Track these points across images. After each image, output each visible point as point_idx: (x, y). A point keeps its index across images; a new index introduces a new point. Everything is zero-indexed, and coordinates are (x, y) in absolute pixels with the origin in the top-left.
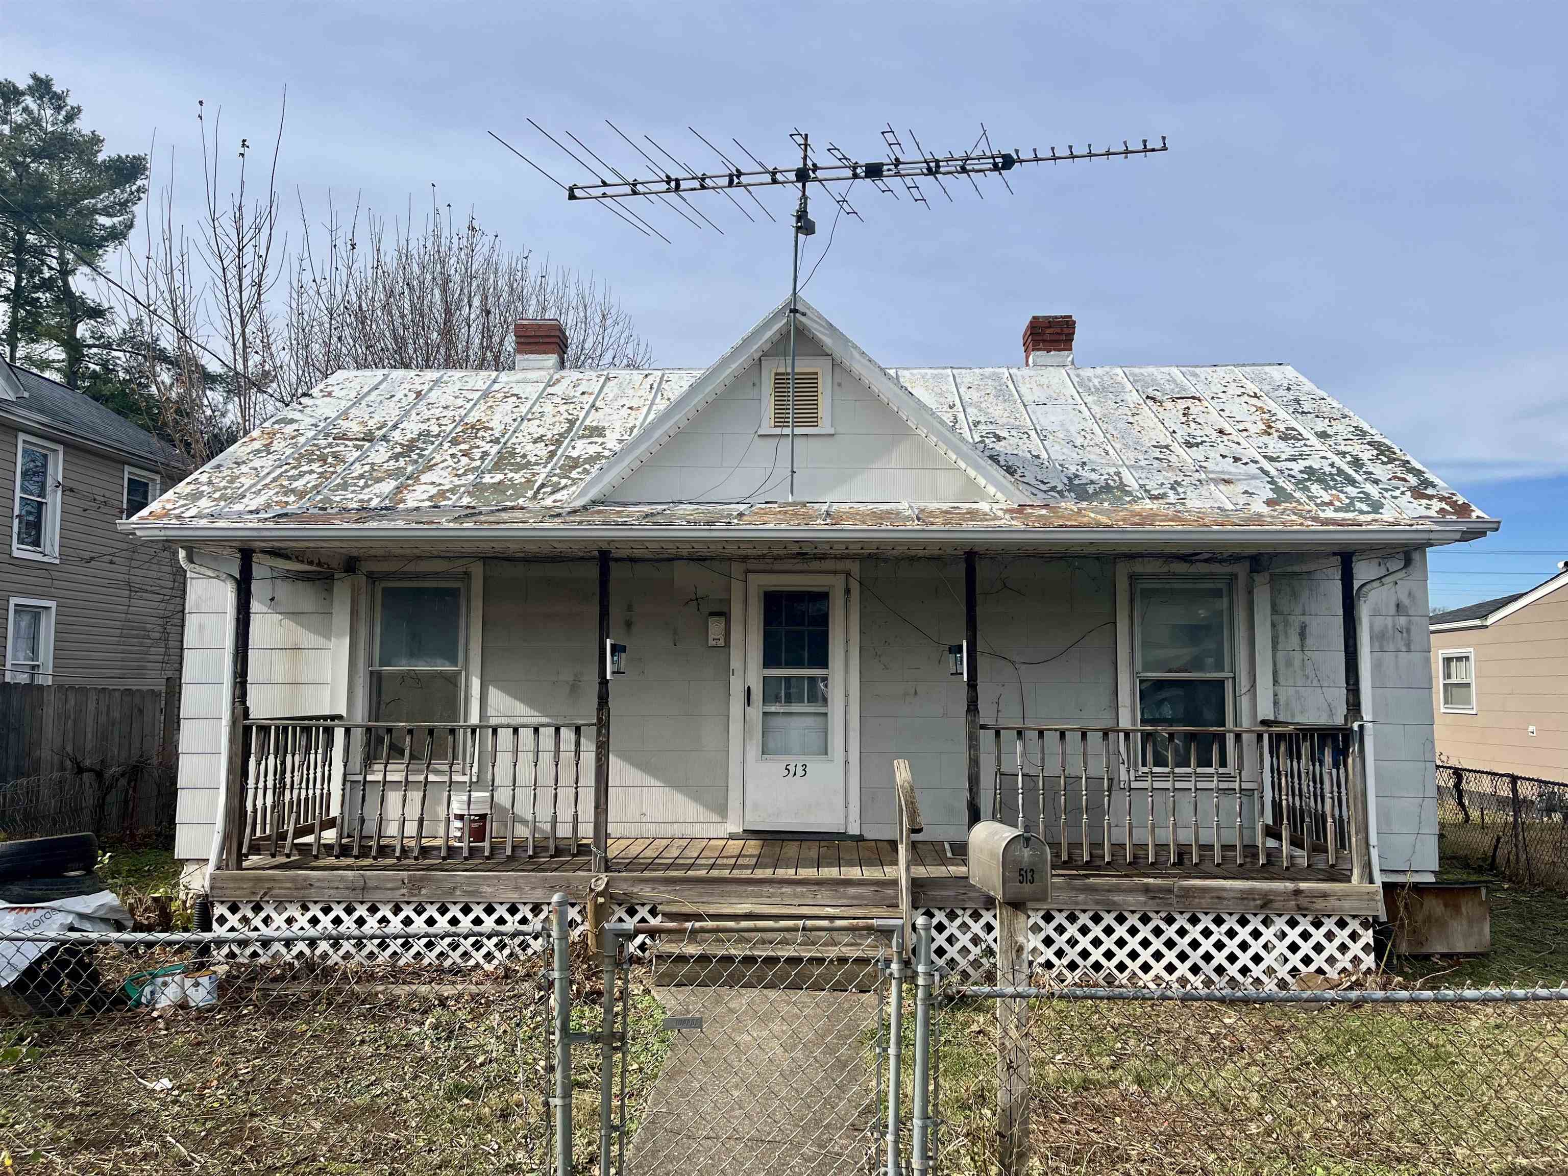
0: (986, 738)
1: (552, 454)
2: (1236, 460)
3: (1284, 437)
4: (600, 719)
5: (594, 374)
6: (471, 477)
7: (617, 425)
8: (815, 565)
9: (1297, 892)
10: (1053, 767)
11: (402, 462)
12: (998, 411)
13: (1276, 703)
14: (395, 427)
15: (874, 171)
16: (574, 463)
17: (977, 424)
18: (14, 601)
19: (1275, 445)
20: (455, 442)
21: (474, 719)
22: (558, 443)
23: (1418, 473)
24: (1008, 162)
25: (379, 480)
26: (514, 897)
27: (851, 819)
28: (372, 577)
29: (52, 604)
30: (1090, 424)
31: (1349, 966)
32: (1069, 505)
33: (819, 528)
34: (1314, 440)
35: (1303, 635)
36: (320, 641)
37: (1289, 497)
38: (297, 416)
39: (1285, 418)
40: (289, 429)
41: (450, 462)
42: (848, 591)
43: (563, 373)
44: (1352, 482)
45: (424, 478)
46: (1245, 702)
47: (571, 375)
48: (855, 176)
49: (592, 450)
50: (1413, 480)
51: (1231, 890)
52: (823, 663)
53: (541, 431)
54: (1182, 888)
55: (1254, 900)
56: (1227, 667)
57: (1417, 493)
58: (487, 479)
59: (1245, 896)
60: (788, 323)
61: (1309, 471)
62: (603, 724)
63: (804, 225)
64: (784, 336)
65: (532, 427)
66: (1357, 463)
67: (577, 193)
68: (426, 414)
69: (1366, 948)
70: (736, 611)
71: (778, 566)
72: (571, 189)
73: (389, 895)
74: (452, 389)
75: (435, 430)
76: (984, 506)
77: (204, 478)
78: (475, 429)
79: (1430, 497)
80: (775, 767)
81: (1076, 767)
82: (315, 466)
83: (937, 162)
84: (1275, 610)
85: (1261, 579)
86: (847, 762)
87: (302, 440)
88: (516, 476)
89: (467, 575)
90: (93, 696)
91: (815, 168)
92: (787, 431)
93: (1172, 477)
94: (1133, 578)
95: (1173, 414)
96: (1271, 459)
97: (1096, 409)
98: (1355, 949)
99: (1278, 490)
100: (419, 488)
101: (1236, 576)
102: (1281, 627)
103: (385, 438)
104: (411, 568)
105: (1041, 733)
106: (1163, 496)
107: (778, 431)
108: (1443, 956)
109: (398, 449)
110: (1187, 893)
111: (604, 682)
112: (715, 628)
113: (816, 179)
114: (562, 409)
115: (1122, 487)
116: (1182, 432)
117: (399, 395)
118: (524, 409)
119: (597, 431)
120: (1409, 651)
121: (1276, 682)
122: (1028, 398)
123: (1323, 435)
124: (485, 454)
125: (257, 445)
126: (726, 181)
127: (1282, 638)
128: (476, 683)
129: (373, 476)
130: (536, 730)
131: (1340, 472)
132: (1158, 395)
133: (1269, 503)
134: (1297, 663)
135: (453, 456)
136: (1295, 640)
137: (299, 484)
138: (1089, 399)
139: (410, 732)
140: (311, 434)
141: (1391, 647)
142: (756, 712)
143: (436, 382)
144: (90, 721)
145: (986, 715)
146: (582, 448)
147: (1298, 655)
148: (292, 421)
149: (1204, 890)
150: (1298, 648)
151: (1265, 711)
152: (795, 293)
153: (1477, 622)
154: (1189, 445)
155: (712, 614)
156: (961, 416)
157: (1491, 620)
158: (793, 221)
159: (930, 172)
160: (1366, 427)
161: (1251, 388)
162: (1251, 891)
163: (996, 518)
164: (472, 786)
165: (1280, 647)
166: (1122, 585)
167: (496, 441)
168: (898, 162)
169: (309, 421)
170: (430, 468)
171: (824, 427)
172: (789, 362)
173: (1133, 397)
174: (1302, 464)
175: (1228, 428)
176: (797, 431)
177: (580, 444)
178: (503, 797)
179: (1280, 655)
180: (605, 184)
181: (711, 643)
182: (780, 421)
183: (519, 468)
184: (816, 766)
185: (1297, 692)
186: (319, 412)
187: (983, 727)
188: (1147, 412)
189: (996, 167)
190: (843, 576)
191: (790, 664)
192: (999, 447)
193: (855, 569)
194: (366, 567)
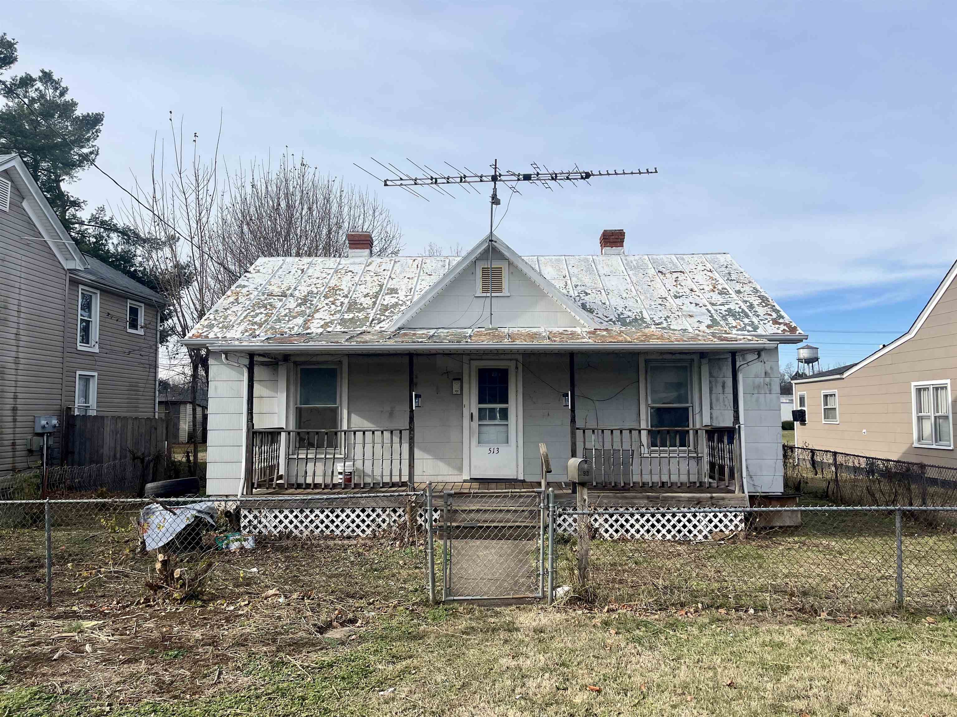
0: (579, 433)
1: (375, 303)
2: (697, 305)
3: (720, 293)
4: (410, 427)
5: (388, 259)
6: (338, 316)
7: (403, 287)
8: (502, 357)
9: (712, 498)
10: (608, 446)
11: (303, 308)
12: (587, 280)
13: (711, 418)
14: (295, 289)
15: (527, 177)
16: (385, 308)
17: (576, 286)
18: (78, 373)
19: (717, 298)
20: (326, 297)
21: (345, 427)
22: (376, 297)
23: (777, 311)
24: (588, 175)
25: (295, 317)
26: (374, 505)
27: (519, 473)
28: (296, 364)
29: (95, 374)
30: (630, 286)
31: (734, 529)
32: (617, 328)
33: (506, 344)
34: (734, 295)
35: (723, 387)
36: (272, 394)
37: (717, 324)
38: (246, 283)
39: (722, 283)
40: (244, 291)
41: (326, 307)
42: (517, 368)
43: (372, 259)
44: (747, 316)
45: (317, 316)
46: (697, 417)
47: (377, 260)
48: (519, 180)
49: (394, 301)
50: (774, 315)
51: (684, 497)
52: (506, 402)
53: (367, 291)
54: (663, 497)
55: (694, 501)
56: (690, 401)
57: (775, 322)
58: (346, 316)
59: (690, 500)
60: (489, 246)
61: (729, 310)
62: (411, 430)
63: (495, 200)
64: (486, 251)
65: (362, 289)
66: (751, 306)
67: (388, 183)
68: (309, 282)
69: (741, 521)
70: (465, 378)
71: (484, 357)
72: (385, 181)
73: (319, 505)
74: (319, 268)
75: (315, 291)
76: (578, 330)
77: (212, 317)
78: (335, 290)
79: (780, 324)
80: (484, 449)
81: (617, 446)
82: (262, 310)
83: (556, 174)
84: (711, 375)
85: (704, 361)
86: (517, 446)
87: (252, 296)
88: (360, 315)
89: (340, 363)
90: (130, 421)
91: (500, 175)
92: (489, 295)
93: (666, 313)
94: (646, 361)
95: (670, 281)
96: (713, 304)
97: (634, 279)
98: (736, 521)
99: (713, 320)
100: (316, 321)
101: (693, 360)
102: (714, 383)
103: (291, 295)
104: (314, 359)
105: (603, 431)
106: (661, 323)
107: (485, 295)
108: (780, 527)
109: (300, 301)
110: (666, 499)
111: (412, 411)
112: (456, 386)
113: (500, 180)
114: (375, 278)
115: (642, 319)
116: (673, 290)
117: (293, 271)
118: (356, 279)
119: (393, 291)
120: (770, 393)
121: (711, 408)
122: (602, 272)
123: (739, 292)
124: (342, 303)
125: (232, 299)
126: (459, 180)
127: (714, 388)
128: (345, 412)
129: (290, 315)
130: (373, 433)
131: (743, 310)
132: (664, 270)
133: (709, 327)
134: (721, 399)
135: (327, 304)
136: (720, 389)
137: (257, 319)
138: (631, 273)
139: (327, 433)
140: (256, 293)
142: (475, 423)
143: (310, 264)
144: (129, 434)
145: (579, 423)
146: (389, 300)
147: (721, 396)
148: (244, 286)
149: (673, 497)
150: (721, 392)
151: (706, 421)
152: (491, 232)
153: (838, 376)
154: (676, 297)
155: (455, 379)
156: (569, 282)
157: (846, 375)
158: (490, 199)
159: (553, 179)
160: (758, 288)
161: (709, 266)
162: (693, 498)
163: (583, 338)
164: (345, 459)
165: (713, 392)
166: (642, 365)
167: (346, 296)
168: (538, 174)
169: (252, 287)
170: (317, 311)
171: (506, 292)
172: (489, 264)
173: (652, 272)
174: (727, 307)
175: (695, 289)
176: (493, 294)
177: (387, 297)
178: (359, 464)
179: (714, 396)
180: (401, 179)
181: (454, 393)
182: (485, 290)
183: (360, 311)
184: (503, 449)
185: (721, 413)
186: (256, 281)
187: (578, 429)
188: (658, 279)
189: (582, 178)
190: (515, 362)
191: (490, 402)
192: (587, 298)
193: (520, 358)
194: (293, 359)
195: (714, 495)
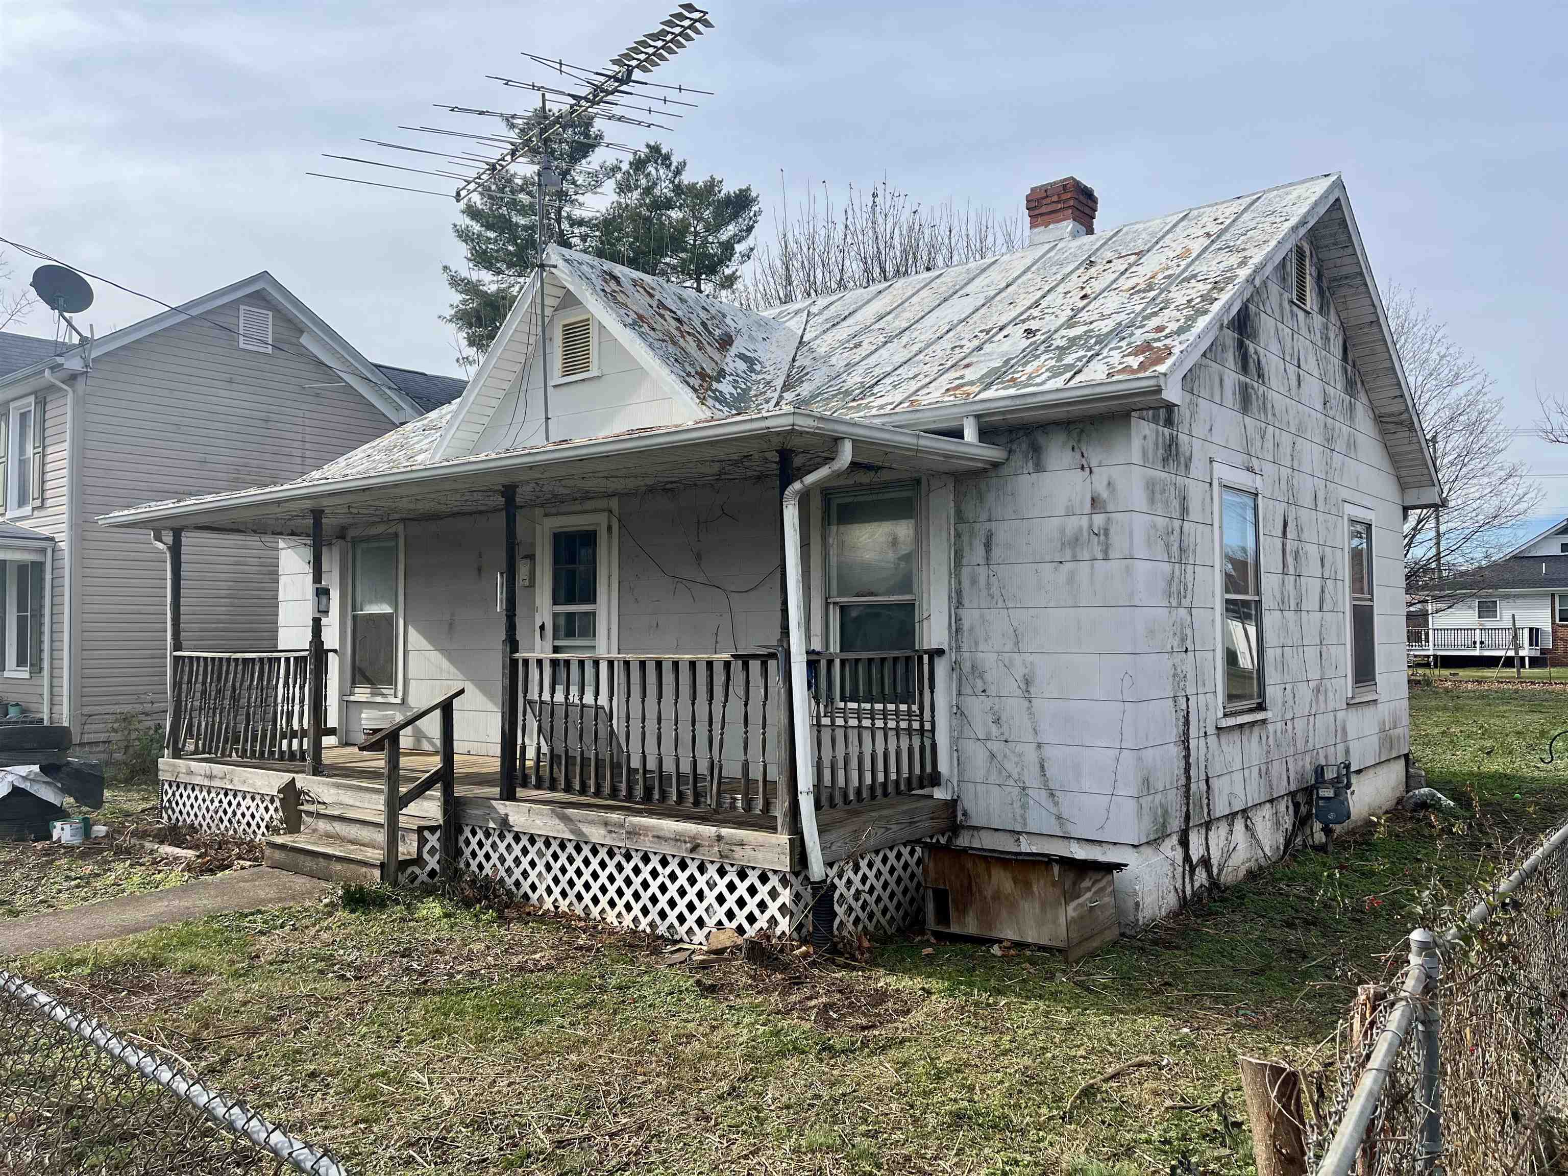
8: (588, 505)
9: (719, 838)
13: (958, 629)
24: (629, 73)
28: (355, 542)
31: (766, 928)
35: (988, 546)
42: (610, 528)
46: (926, 629)
51: (667, 830)
52: (591, 598)
54: (630, 824)
55: (685, 842)
56: (915, 587)
57: (1142, 348)
59: (678, 838)
66: (1153, 314)
69: (782, 909)
70: (538, 555)
71: (564, 508)
79: (1146, 352)
84: (959, 517)
89: (396, 535)
92: (572, 379)
94: (824, 494)
98: (773, 909)
99: (996, 369)
101: (919, 481)
102: (965, 538)
107: (566, 380)
110: (634, 829)
112: (524, 570)
120: (1106, 559)
121: (959, 604)
127: (967, 549)
128: (401, 623)
133: (952, 389)
134: (982, 580)
136: (980, 551)
141: (1087, 556)
142: (548, 644)
147: (982, 571)
149: (647, 829)
150: (982, 561)
151: (939, 637)
155: (524, 557)
162: (682, 833)
165: (964, 561)
166: (815, 502)
171: (594, 372)
176: (579, 377)
179: (965, 571)
182: (566, 370)
185: (982, 616)
190: (606, 514)
191: (569, 600)
193: (614, 504)
194: (352, 533)
195: (724, 831)
